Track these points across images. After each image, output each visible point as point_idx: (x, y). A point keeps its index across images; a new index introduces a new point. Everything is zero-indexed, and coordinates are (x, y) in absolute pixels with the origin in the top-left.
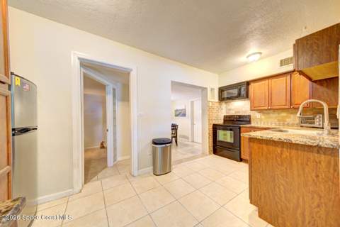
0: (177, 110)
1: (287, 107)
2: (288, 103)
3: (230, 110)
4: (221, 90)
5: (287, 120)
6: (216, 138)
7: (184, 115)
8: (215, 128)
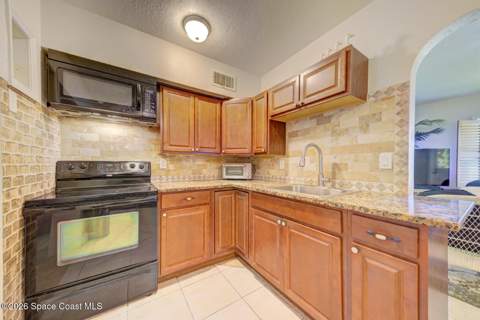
2: (218, 144)
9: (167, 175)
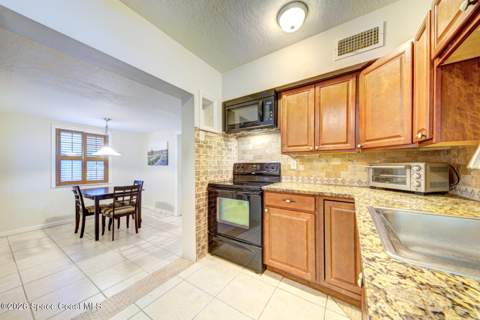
0: (152, 153)
1: (348, 146)
2: (351, 137)
3: (244, 152)
4: (228, 108)
5: (342, 173)
6: (215, 216)
7: (166, 162)
8: (214, 192)
9: (297, 176)
